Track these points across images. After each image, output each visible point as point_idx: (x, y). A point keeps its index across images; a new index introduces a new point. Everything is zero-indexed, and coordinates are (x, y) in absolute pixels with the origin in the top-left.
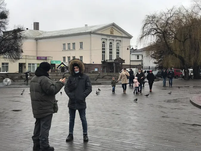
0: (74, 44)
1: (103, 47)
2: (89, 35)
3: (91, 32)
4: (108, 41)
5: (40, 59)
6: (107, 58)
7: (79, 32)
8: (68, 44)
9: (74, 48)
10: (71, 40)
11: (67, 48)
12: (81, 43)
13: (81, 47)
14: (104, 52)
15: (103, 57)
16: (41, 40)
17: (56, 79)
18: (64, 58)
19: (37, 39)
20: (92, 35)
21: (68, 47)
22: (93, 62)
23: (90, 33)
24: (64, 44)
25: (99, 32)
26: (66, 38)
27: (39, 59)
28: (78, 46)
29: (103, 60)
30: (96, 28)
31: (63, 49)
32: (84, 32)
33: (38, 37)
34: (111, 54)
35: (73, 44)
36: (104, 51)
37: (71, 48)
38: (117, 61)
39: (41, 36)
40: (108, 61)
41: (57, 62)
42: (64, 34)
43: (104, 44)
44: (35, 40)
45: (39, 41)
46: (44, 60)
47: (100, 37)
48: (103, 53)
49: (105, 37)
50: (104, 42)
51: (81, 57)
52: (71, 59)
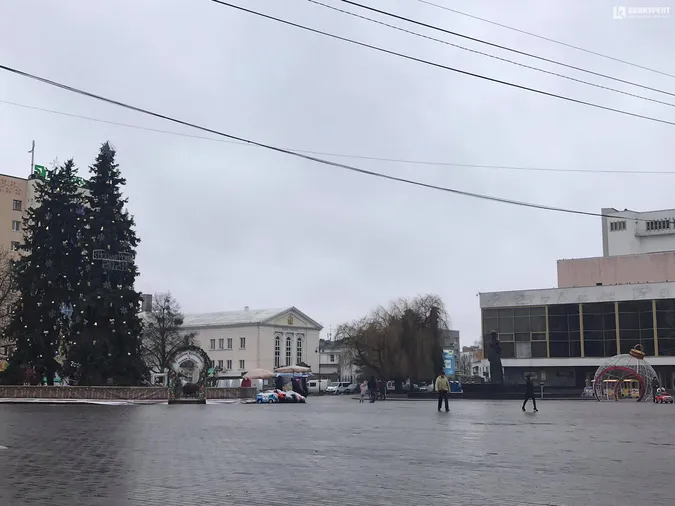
0: (230, 340)
1: (276, 345)
2: (256, 327)
3: (259, 322)
4: (284, 335)
6: (283, 363)
7: (239, 321)
8: (220, 340)
9: (230, 346)
10: (225, 334)
11: (217, 347)
12: (243, 340)
13: (243, 346)
14: (277, 353)
15: (277, 360)
20: (260, 327)
21: (220, 345)
23: (258, 324)
24: (212, 340)
25: (272, 323)
26: (216, 330)
28: (236, 343)
29: (276, 366)
30: (268, 316)
31: (210, 348)
32: (249, 321)
34: (288, 356)
36: (279, 352)
37: (226, 346)
42: (213, 322)
43: (278, 340)
47: (273, 330)
48: (276, 355)
49: (280, 330)
50: (278, 338)
51: (242, 362)
52: (225, 365)
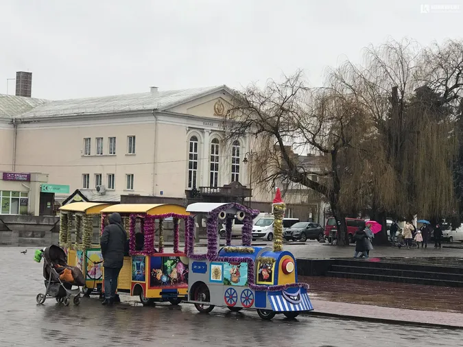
0: (113, 140)
1: (191, 151)
2: (153, 118)
3: (156, 109)
4: (207, 134)
5: (11, 180)
6: (203, 181)
7: (126, 108)
8: (98, 139)
9: (113, 151)
10: (104, 130)
11: (93, 152)
12: (132, 139)
13: (132, 149)
14: (193, 165)
15: (192, 177)
16: (27, 125)
17: (33, 232)
18: (86, 177)
19: (15, 123)
20: (160, 118)
21: (98, 148)
22: (161, 193)
23: (155, 112)
24: (88, 140)
25: (183, 111)
26: (92, 122)
27: (8, 180)
28: (122, 146)
29: (190, 186)
30: (173, 99)
31: (83, 154)
32: (141, 107)
33: (19, 116)
34: (214, 172)
35: (111, 142)
36: (196, 163)
37: (106, 151)
38: (229, 191)
39: (29, 115)
40: (206, 191)
41: (58, 188)
42: (89, 111)
43: (196, 144)
44: (12, 126)
45: (24, 128)
46: (24, 181)
47: (185, 124)
48: (190, 167)
49: (200, 125)
50: (194, 138)
51: (130, 177)
52: (105, 181)
